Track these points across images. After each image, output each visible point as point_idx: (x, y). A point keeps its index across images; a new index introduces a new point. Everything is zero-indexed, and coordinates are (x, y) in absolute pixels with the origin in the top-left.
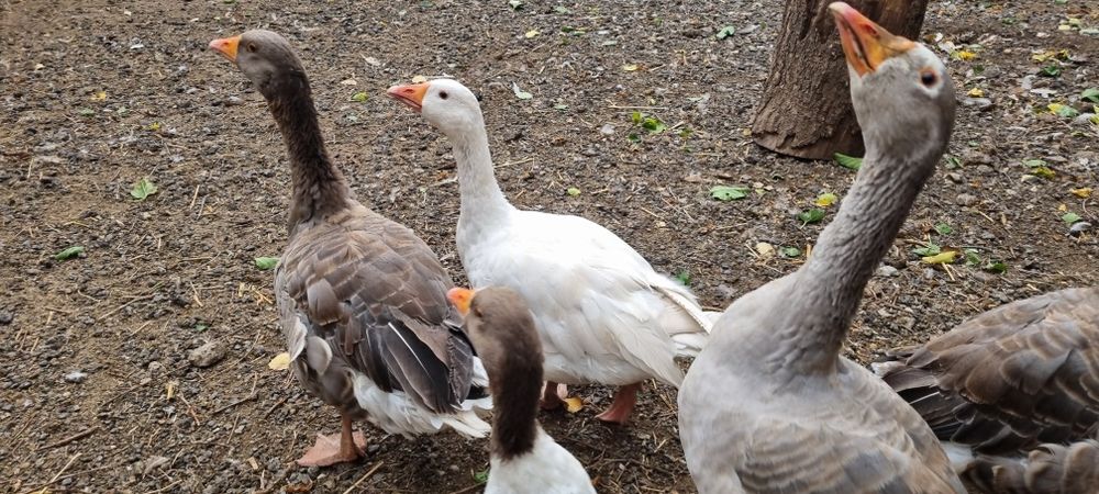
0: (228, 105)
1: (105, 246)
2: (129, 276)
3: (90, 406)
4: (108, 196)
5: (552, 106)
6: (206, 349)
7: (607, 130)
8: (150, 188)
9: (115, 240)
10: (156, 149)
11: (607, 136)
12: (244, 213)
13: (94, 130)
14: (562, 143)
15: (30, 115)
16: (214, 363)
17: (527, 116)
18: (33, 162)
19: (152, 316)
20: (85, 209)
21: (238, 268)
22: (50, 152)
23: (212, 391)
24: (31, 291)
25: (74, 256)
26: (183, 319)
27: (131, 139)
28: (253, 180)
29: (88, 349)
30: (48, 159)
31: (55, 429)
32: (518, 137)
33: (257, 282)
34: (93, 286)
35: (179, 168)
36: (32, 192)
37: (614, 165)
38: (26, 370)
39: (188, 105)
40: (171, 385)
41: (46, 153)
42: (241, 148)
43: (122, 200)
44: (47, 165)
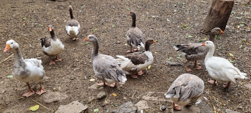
0: (125, 17)
1: (109, 31)
2: (111, 35)
3: (107, 45)
4: (109, 26)
5: (172, 22)
6: (119, 42)
7: (178, 27)
8: (114, 26)
9: (110, 31)
10: (115, 22)
11: (178, 28)
12: (125, 30)
13: (108, 18)
14: (170, 28)
15: (100, 16)
16: (119, 43)
17: (167, 23)
18: (101, 21)
19: (113, 38)
20: (107, 27)
21: (123, 36)
22: (103, 20)
23: (119, 45)
24: (101, 34)
25: (105, 32)
26: (117, 39)
27: (112, 20)
28: (127, 27)
29: (107, 40)
30: (103, 21)
31: (104, 46)
32: (164, 26)
33: (125, 37)
34: (107, 35)
35: (118, 24)
36: (101, 25)
37: (177, 31)
38: (101, 41)
39: (120, 16)
40: (115, 44)
41: (102, 20)
42: (126, 23)
43: (111, 27)
44: (102, 22)
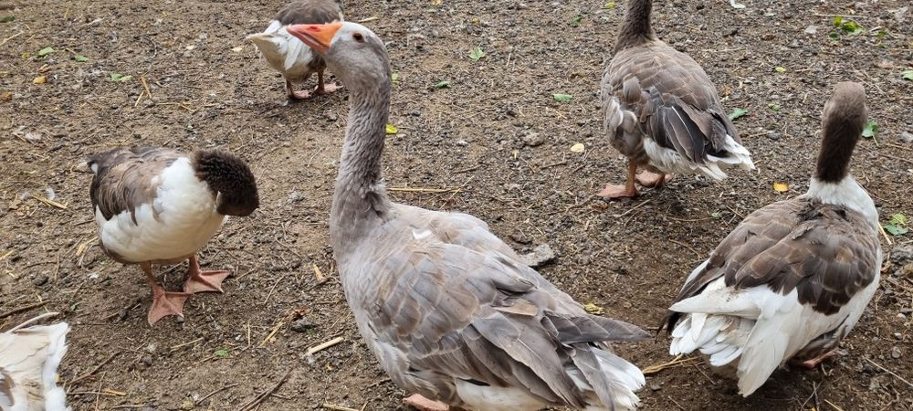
0: (519, 9)
1: (460, 83)
2: (478, 99)
3: (472, 157)
4: (456, 57)
5: (762, 13)
6: (532, 136)
7: (812, 30)
8: (481, 54)
9: (466, 80)
10: (478, 33)
11: (810, 35)
12: (540, 70)
13: (438, 21)
14: (771, 38)
15: (398, 12)
16: (537, 145)
17: (741, 20)
18: (409, 37)
19: (497, 119)
20: (445, 63)
21: (544, 100)
22: (416, 32)
23: (537, 158)
24: (426, 102)
25: (445, 86)
26: (515, 121)
27: (462, 27)
28: (543, 53)
29: (464, 131)
30: (418, 35)
31: (457, 165)
32: (734, 33)
33: (556, 107)
34: (460, 102)
35: (495, 44)
36: (412, 53)
37: (815, 54)
38: (434, 138)
39: (492, 8)
40: (516, 152)
41: (414, 32)
42: (531, 34)
43: (465, 60)
44: (416, 39)
